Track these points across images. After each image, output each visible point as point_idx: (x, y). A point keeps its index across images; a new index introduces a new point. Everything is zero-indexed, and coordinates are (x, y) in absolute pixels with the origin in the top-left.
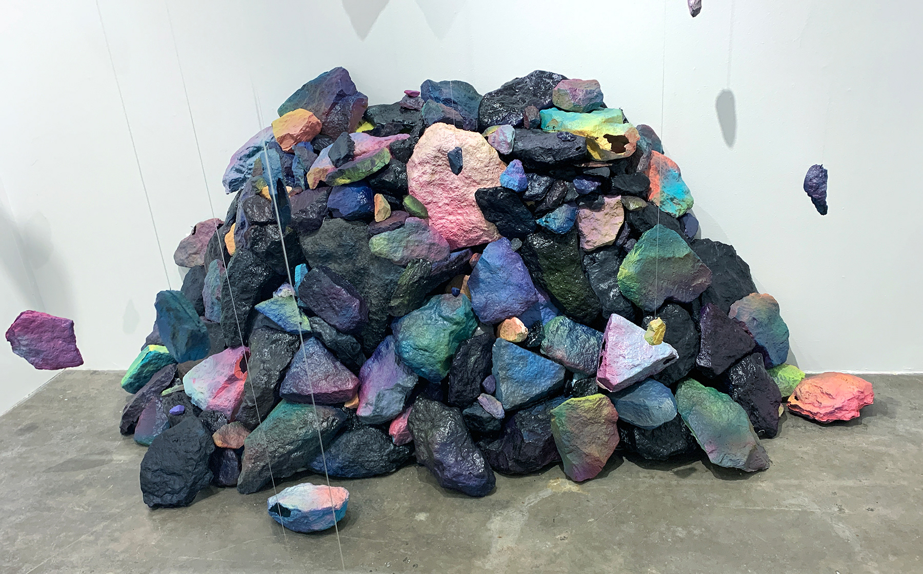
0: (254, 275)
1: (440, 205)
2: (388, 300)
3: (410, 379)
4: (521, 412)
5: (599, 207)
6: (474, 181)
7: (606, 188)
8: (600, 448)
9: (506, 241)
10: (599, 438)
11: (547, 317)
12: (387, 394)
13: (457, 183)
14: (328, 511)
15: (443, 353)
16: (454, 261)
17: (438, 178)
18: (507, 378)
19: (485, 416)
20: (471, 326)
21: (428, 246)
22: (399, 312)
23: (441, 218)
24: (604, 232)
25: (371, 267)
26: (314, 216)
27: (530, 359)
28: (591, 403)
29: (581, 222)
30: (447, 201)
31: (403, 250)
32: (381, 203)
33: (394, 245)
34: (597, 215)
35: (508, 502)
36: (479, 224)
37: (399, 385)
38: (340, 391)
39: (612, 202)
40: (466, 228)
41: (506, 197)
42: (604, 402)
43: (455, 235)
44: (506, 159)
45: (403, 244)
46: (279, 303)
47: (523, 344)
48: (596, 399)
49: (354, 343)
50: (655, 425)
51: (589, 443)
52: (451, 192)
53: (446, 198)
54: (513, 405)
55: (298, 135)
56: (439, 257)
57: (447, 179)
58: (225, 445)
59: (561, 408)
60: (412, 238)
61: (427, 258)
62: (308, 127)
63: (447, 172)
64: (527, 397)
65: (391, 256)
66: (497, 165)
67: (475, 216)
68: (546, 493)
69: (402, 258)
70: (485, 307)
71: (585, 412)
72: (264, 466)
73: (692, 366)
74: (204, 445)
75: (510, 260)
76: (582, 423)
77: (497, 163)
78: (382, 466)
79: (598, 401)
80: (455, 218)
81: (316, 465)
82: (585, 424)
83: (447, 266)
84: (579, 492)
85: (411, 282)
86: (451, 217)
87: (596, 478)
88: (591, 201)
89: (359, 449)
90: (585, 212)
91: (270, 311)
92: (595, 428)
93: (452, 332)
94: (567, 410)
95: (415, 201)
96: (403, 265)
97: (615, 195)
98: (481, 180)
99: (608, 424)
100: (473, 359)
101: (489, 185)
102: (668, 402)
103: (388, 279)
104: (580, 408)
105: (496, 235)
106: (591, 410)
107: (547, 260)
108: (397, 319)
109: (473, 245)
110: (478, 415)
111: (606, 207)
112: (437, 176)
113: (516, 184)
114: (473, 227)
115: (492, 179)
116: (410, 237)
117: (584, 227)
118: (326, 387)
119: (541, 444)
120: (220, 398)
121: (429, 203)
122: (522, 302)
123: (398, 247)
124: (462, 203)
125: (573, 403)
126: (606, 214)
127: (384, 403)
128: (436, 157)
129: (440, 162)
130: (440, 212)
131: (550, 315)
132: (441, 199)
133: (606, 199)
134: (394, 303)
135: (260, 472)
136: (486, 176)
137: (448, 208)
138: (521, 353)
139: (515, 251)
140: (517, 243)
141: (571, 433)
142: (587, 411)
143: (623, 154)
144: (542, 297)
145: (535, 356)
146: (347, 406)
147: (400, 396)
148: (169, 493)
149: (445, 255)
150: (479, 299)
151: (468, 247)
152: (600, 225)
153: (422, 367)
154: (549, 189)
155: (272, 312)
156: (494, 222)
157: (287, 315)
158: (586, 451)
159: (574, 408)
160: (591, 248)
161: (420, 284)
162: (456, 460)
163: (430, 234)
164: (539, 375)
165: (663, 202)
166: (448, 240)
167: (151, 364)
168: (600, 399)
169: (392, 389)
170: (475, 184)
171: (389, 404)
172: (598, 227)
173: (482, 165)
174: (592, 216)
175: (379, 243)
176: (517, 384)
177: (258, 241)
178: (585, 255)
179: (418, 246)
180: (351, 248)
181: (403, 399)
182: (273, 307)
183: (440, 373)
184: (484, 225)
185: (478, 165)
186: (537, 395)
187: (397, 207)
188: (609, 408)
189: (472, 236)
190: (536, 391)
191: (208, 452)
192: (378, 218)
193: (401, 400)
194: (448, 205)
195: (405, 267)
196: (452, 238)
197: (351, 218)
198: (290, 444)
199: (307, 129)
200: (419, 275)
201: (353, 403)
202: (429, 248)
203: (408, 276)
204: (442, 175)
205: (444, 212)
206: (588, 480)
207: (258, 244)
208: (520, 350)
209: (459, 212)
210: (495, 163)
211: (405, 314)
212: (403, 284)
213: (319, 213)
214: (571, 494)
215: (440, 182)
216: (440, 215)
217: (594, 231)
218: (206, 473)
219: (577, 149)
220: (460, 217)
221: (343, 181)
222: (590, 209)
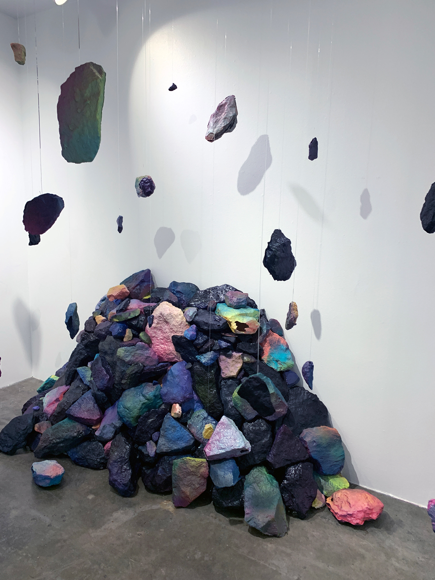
0: (81, 354)
1: (158, 339)
2: (122, 379)
3: (119, 422)
4: (166, 457)
5: (230, 356)
6: (174, 331)
7: (234, 347)
8: (192, 490)
9: (184, 363)
10: (194, 484)
11: (198, 408)
12: (108, 426)
13: (167, 330)
14: (47, 478)
15: (135, 413)
16: (159, 367)
17: (159, 326)
18: (164, 436)
19: (145, 453)
20: (159, 403)
21: (146, 358)
22: (125, 387)
23: (157, 345)
24: (231, 370)
25: (118, 362)
26: (104, 333)
27: (178, 429)
28: (196, 463)
29: (221, 362)
30: (162, 338)
31: (131, 357)
32: (129, 333)
33: (127, 354)
34: (229, 360)
35: (135, 504)
36: (173, 352)
37: (113, 424)
38: (90, 419)
39: (237, 355)
40: (167, 352)
42: (203, 464)
43: (162, 355)
44: (191, 323)
45: (132, 354)
46: (86, 369)
47: (177, 419)
48: (200, 461)
49: (104, 397)
50: (219, 486)
51: (187, 486)
52: (164, 334)
53: (162, 336)
54: (161, 452)
55: (116, 296)
56: (150, 365)
57: (163, 328)
58: (38, 431)
59: (178, 462)
60: (138, 352)
61: (144, 363)
62: (121, 293)
63: (164, 324)
64: (171, 449)
65: (124, 359)
66: (185, 325)
67: (171, 347)
68: (155, 507)
69: (130, 361)
70: (166, 394)
71: (191, 467)
72: (45, 446)
73: (263, 459)
74: (28, 428)
75: (183, 373)
76: (187, 473)
77: (185, 324)
78: (95, 464)
79: (200, 463)
80: (164, 346)
81: (70, 453)
82: (189, 474)
84: (172, 512)
85: (131, 373)
86: (162, 346)
87: (187, 507)
88: (226, 352)
89: (89, 451)
90: (223, 357)
91: (81, 372)
92: (194, 478)
93: (144, 403)
94: (181, 462)
95: (146, 335)
96: (129, 364)
97: (239, 352)
98: (177, 331)
99: (201, 478)
100: (150, 420)
101: (179, 334)
102: (230, 475)
103: (122, 369)
104: (189, 464)
105: (181, 359)
106: (194, 467)
107: (199, 377)
108: (124, 390)
109: (171, 361)
110: (143, 451)
111: (233, 357)
112: (159, 325)
113: (189, 337)
114: (170, 353)
115: (181, 331)
116: (137, 351)
117: (222, 365)
118: (85, 415)
119: (165, 478)
120: (50, 407)
121: (154, 337)
122: (182, 396)
123: (129, 355)
124: (168, 340)
125: (185, 460)
126: (233, 361)
127: (105, 431)
128: (160, 316)
129: (161, 319)
130: (158, 342)
131: (199, 408)
132: (160, 336)
133: (234, 353)
135: (43, 449)
136: (179, 330)
137: (162, 341)
138: (174, 424)
139: (187, 369)
140: (190, 365)
141: (178, 477)
142: (192, 467)
143: (244, 332)
144: (196, 396)
145: (181, 428)
146: (93, 428)
147: (113, 429)
148: (6, 446)
149: (154, 363)
150: (165, 390)
151: (169, 362)
152: (229, 366)
153: (124, 418)
154: (206, 342)
155: (82, 373)
156: (179, 352)
157: (86, 376)
158: (182, 489)
159: (185, 463)
160: (225, 376)
161: (135, 375)
162: (117, 472)
163: (149, 352)
164: (180, 439)
165: (270, 361)
166: (159, 356)
167: (49, 384)
168: (202, 462)
169: (110, 425)
170: (174, 332)
171: (107, 432)
172: (228, 366)
173: (178, 324)
174: (226, 360)
175: (121, 352)
176: (167, 440)
177: (85, 339)
178: (222, 380)
179: (140, 356)
180: (113, 351)
181: (114, 432)
182: (83, 371)
183: (132, 423)
184: (175, 353)
185: (176, 324)
186: (175, 450)
187: (136, 336)
188: (205, 469)
189: (170, 357)
190: (175, 447)
191: (28, 432)
192: (125, 340)
193: (113, 432)
194: (162, 339)
195: (131, 365)
196: (161, 355)
197: (116, 337)
198: (59, 438)
199: (120, 294)
200: (136, 370)
201: (96, 427)
202: (146, 359)
203: (130, 370)
204: (162, 325)
205: (160, 342)
206: (183, 508)
207: (84, 341)
208: (175, 422)
209: (166, 344)
210: (184, 324)
211: (128, 389)
212: (128, 373)
213: (106, 332)
214: (167, 512)
215: (160, 328)
216: (157, 344)
217: (227, 368)
218: (23, 442)
219: (218, 326)
220: (166, 346)
221: (116, 320)
222: (225, 356)
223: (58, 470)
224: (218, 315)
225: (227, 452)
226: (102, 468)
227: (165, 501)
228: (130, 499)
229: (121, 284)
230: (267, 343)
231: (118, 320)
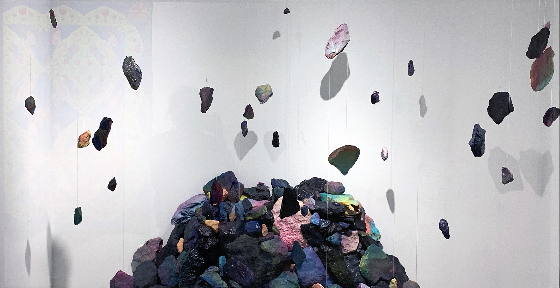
2: (265, 272)
5: (349, 235)
6: (299, 221)
7: (352, 226)
9: (311, 248)
11: (328, 284)
13: (292, 221)
16: (289, 256)
22: (270, 278)
24: (352, 246)
26: (234, 233)
29: (342, 241)
31: (274, 249)
32: (265, 228)
33: (270, 246)
34: (349, 238)
39: (355, 233)
40: (295, 241)
41: (313, 228)
43: (290, 244)
44: (313, 212)
45: (274, 246)
52: (289, 225)
56: (285, 253)
57: (288, 219)
60: (276, 244)
61: (281, 253)
65: (270, 251)
66: (309, 214)
69: (274, 253)
70: (305, 278)
75: (314, 256)
80: (290, 236)
83: (287, 258)
88: (347, 232)
90: (344, 236)
95: (276, 228)
97: (356, 229)
101: (307, 222)
105: (307, 245)
107: (330, 256)
108: (268, 281)
111: (352, 235)
113: (318, 223)
114: (298, 241)
117: (344, 243)
122: (320, 276)
126: (352, 238)
132: (285, 228)
133: (352, 232)
134: (268, 274)
136: (304, 219)
139: (315, 252)
140: (316, 249)
150: (302, 274)
154: (330, 225)
155: (208, 279)
156: (307, 239)
157: (215, 280)
160: (346, 253)
161: (280, 265)
163: (281, 242)
165: (371, 234)
166: (288, 246)
172: (349, 243)
174: (346, 238)
175: (265, 245)
177: (205, 244)
178: (344, 256)
179: (278, 247)
180: (250, 248)
182: (208, 276)
184: (303, 240)
187: (270, 230)
192: (264, 234)
194: (287, 230)
195: (274, 256)
197: (251, 235)
200: (279, 260)
202: (282, 249)
203: (276, 261)
205: (286, 233)
209: (292, 234)
211: (272, 280)
212: (274, 264)
215: (285, 221)
216: (284, 235)
217: (347, 245)
219: (342, 209)
230: (365, 221)
231: (252, 217)
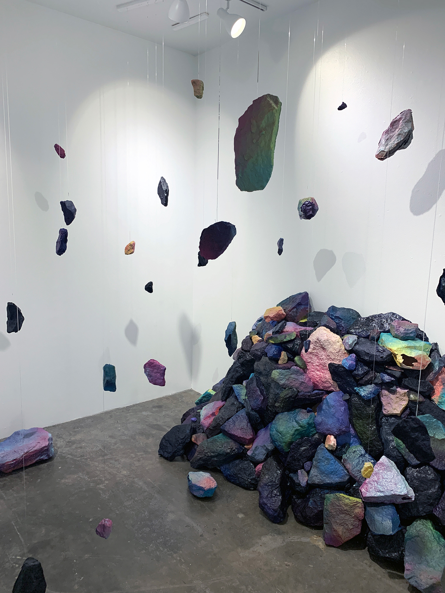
0: (237, 371)
1: (314, 365)
2: (275, 402)
3: (271, 445)
4: (317, 489)
5: (394, 392)
6: (331, 358)
7: (399, 382)
8: (345, 531)
9: (341, 393)
10: (347, 525)
11: (354, 443)
12: (260, 448)
13: (324, 357)
14: (201, 489)
15: (288, 438)
16: (314, 395)
17: (316, 352)
18: (317, 467)
19: (296, 481)
20: (313, 431)
21: (300, 383)
22: (278, 410)
24: (394, 407)
25: (272, 384)
26: (259, 353)
27: (332, 462)
28: (350, 502)
29: (382, 397)
30: (317, 364)
31: (286, 381)
32: (284, 355)
33: (282, 377)
34: (392, 396)
36: (329, 380)
37: (265, 446)
38: (243, 438)
39: (401, 392)
40: (323, 380)
41: (343, 371)
42: (359, 505)
43: (318, 382)
44: (350, 352)
45: (287, 377)
46: (241, 387)
47: (332, 452)
48: (354, 500)
49: (257, 417)
50: (376, 532)
51: (339, 524)
52: (320, 361)
53: (318, 362)
54: (313, 483)
55: (272, 318)
56: (305, 391)
57: (320, 354)
58: (195, 442)
59: (331, 497)
60: (293, 376)
61: (298, 388)
62: (277, 315)
63: (320, 350)
64: (323, 482)
65: (278, 381)
66: (343, 354)
67: (328, 375)
68: (304, 540)
69: (284, 384)
70: (320, 424)
71: (344, 505)
72: (201, 458)
74: (186, 437)
75: (339, 404)
76: (340, 510)
77: (343, 353)
78: (246, 484)
79: (355, 502)
80: (319, 373)
81: (222, 469)
82: (342, 512)
83: (309, 396)
84: (322, 549)
85: (285, 397)
86: (318, 373)
87: (337, 547)
88: (389, 386)
89: (240, 470)
90: (385, 392)
91: (236, 390)
92: (347, 517)
93: (297, 430)
94: (334, 498)
95: (301, 359)
96: (283, 387)
97: (405, 388)
98: (334, 359)
99: (356, 519)
100: (303, 448)
101: (337, 362)
102: (389, 522)
103: (276, 392)
104: (342, 501)
105: (338, 389)
106: (348, 506)
107: (357, 411)
108: (277, 413)
109: (326, 390)
110: (294, 479)
111: (398, 393)
112: (315, 351)
113: (348, 366)
114: (326, 381)
115: (339, 360)
116: (292, 375)
117: (384, 400)
118: (238, 433)
119: (316, 511)
120: (206, 420)
121: (309, 363)
122: (337, 428)
123: (284, 378)
124: (324, 367)
125: (339, 496)
126: (397, 397)
127: (257, 452)
128: (316, 342)
129: (318, 345)
130: (313, 368)
131: (356, 443)
132: (315, 362)
133: (399, 389)
134: (277, 405)
135: (198, 460)
136: (337, 358)
138: (328, 456)
139: (344, 400)
140: (347, 397)
141: (330, 513)
142: (346, 505)
143: (411, 367)
144: (353, 430)
145: (335, 462)
146: (245, 447)
147: (265, 452)
149: (309, 390)
150: (319, 419)
151: (324, 390)
153: (276, 441)
154: (366, 373)
155: (237, 391)
156: (336, 381)
157: (241, 394)
158: (334, 527)
159: (339, 499)
160: (386, 413)
161: (289, 400)
163: (303, 377)
164: (334, 473)
165: (441, 402)
166: (314, 383)
168: (357, 502)
169: (262, 447)
170: (331, 360)
171: (259, 453)
172: (391, 403)
173: (335, 352)
174: (389, 396)
175: (275, 374)
176: (320, 472)
177: (241, 357)
178: (383, 416)
179: (294, 381)
180: (268, 372)
181: (266, 454)
182: (238, 388)
183: (284, 448)
184: (331, 381)
186: (328, 484)
187: (291, 360)
188: (360, 510)
189: (325, 385)
190: (328, 481)
191: (186, 441)
192: (280, 362)
193: (264, 454)
194: (318, 366)
195: (285, 389)
196: (316, 382)
197: (271, 359)
198: (213, 452)
199: (277, 316)
200: (290, 395)
201: (249, 447)
202: (301, 384)
203: (284, 394)
204: (318, 351)
205: (316, 369)
206: (334, 547)
207: (241, 359)
208: (328, 454)
209: (322, 371)
210: (342, 352)
211: (281, 412)
212: (281, 396)
213: (262, 353)
214: (317, 547)
215: (316, 354)
216: (313, 370)
217: (389, 405)
218: (182, 450)
219: (381, 357)
220: (322, 374)
221: (272, 341)
222: (388, 391)
223: (211, 483)
224: (381, 345)
225: (386, 496)
226: (252, 489)
227: (315, 536)
228: (279, 526)
229: (277, 306)
230: (438, 382)
231: (274, 341)
